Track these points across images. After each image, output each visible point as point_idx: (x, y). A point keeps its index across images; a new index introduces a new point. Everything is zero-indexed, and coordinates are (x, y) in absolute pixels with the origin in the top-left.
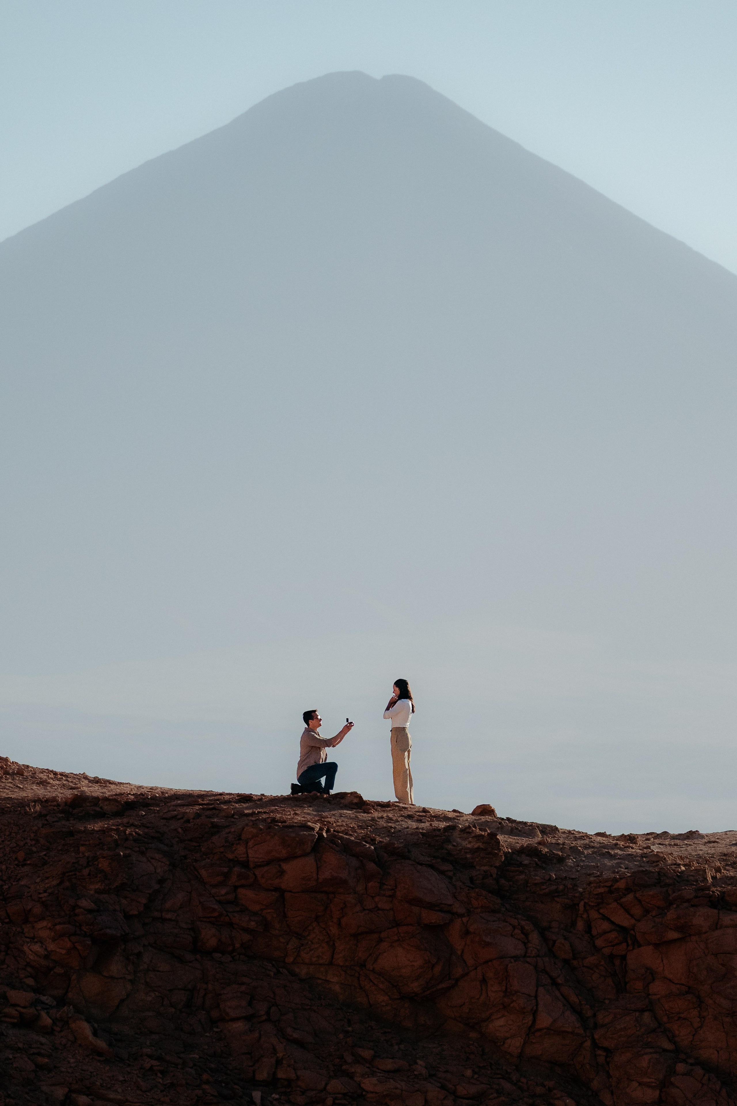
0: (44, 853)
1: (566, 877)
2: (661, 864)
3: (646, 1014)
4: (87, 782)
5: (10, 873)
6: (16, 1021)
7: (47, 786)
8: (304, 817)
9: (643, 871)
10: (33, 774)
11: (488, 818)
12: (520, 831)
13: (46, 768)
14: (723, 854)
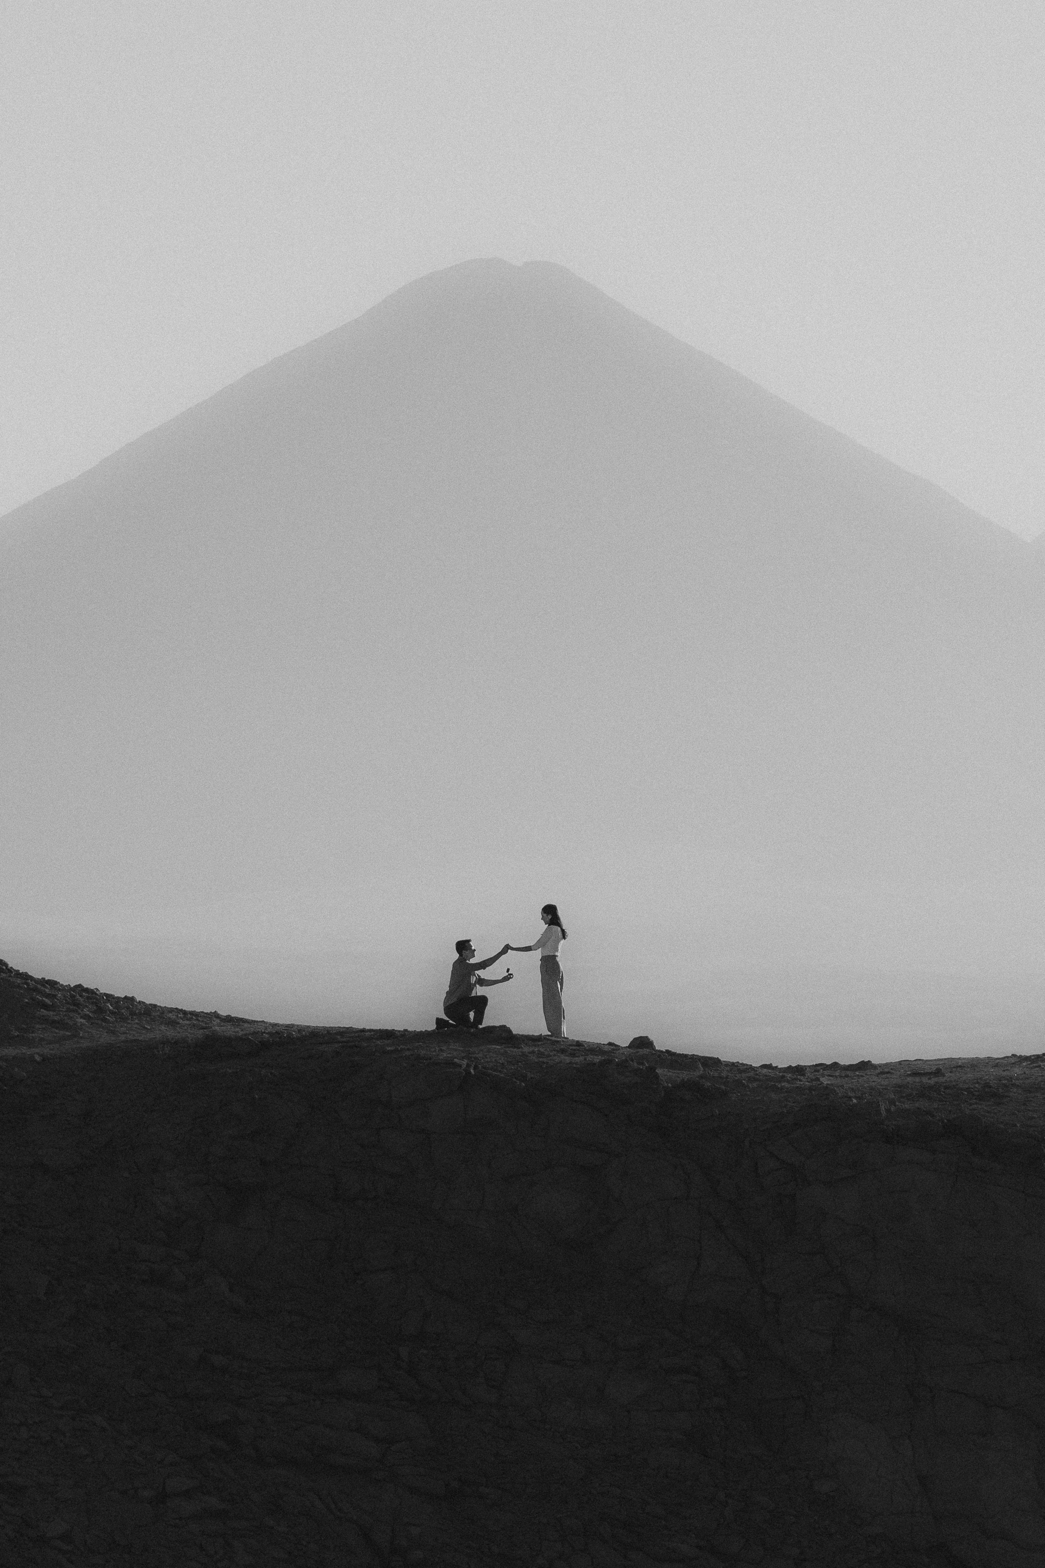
0: (174, 1098)
1: (730, 1113)
2: (831, 1097)
3: (818, 1258)
4: (218, 1021)
5: (137, 1119)
6: (146, 1277)
7: (176, 1026)
8: (450, 1053)
9: (811, 1105)
10: (161, 1013)
11: (646, 1051)
12: (680, 1064)
13: (174, 1007)
14: (898, 1086)
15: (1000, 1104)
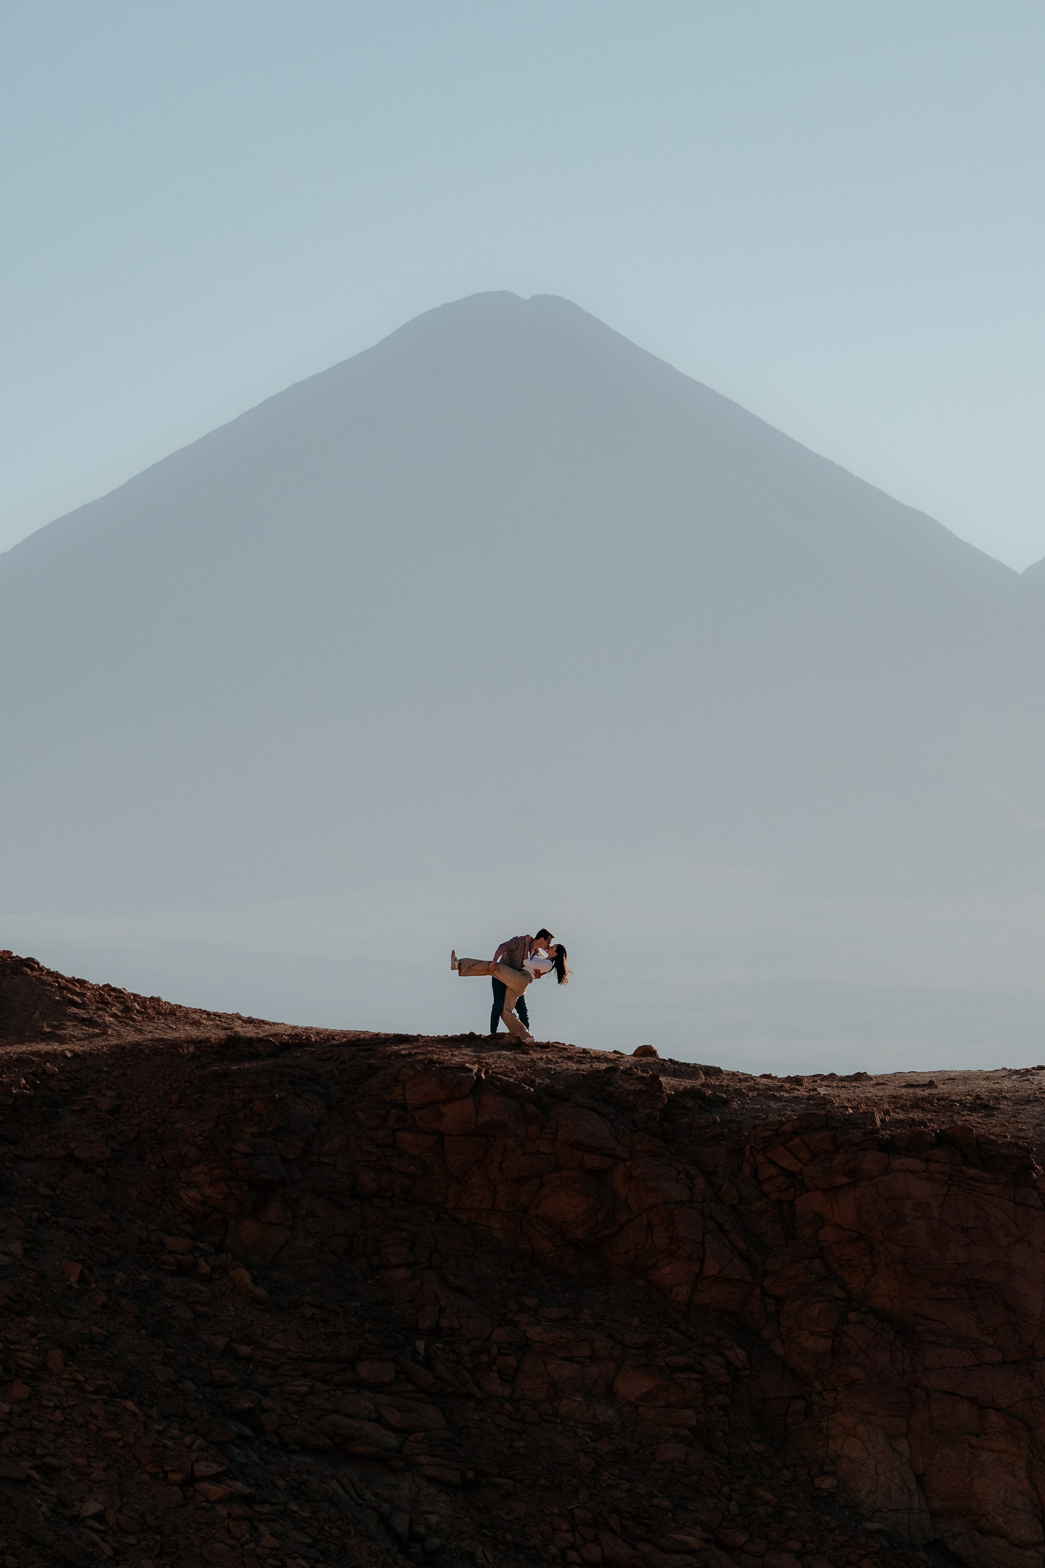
0: (198, 1096)
1: (731, 1120)
2: (828, 1106)
3: (817, 1261)
4: (240, 1022)
5: (164, 1115)
6: (174, 1268)
7: (200, 1027)
8: (462, 1058)
9: (809, 1114)
10: (186, 1014)
11: (650, 1059)
12: (682, 1072)
13: (198, 1008)
14: (892, 1097)
15: (991, 1115)
